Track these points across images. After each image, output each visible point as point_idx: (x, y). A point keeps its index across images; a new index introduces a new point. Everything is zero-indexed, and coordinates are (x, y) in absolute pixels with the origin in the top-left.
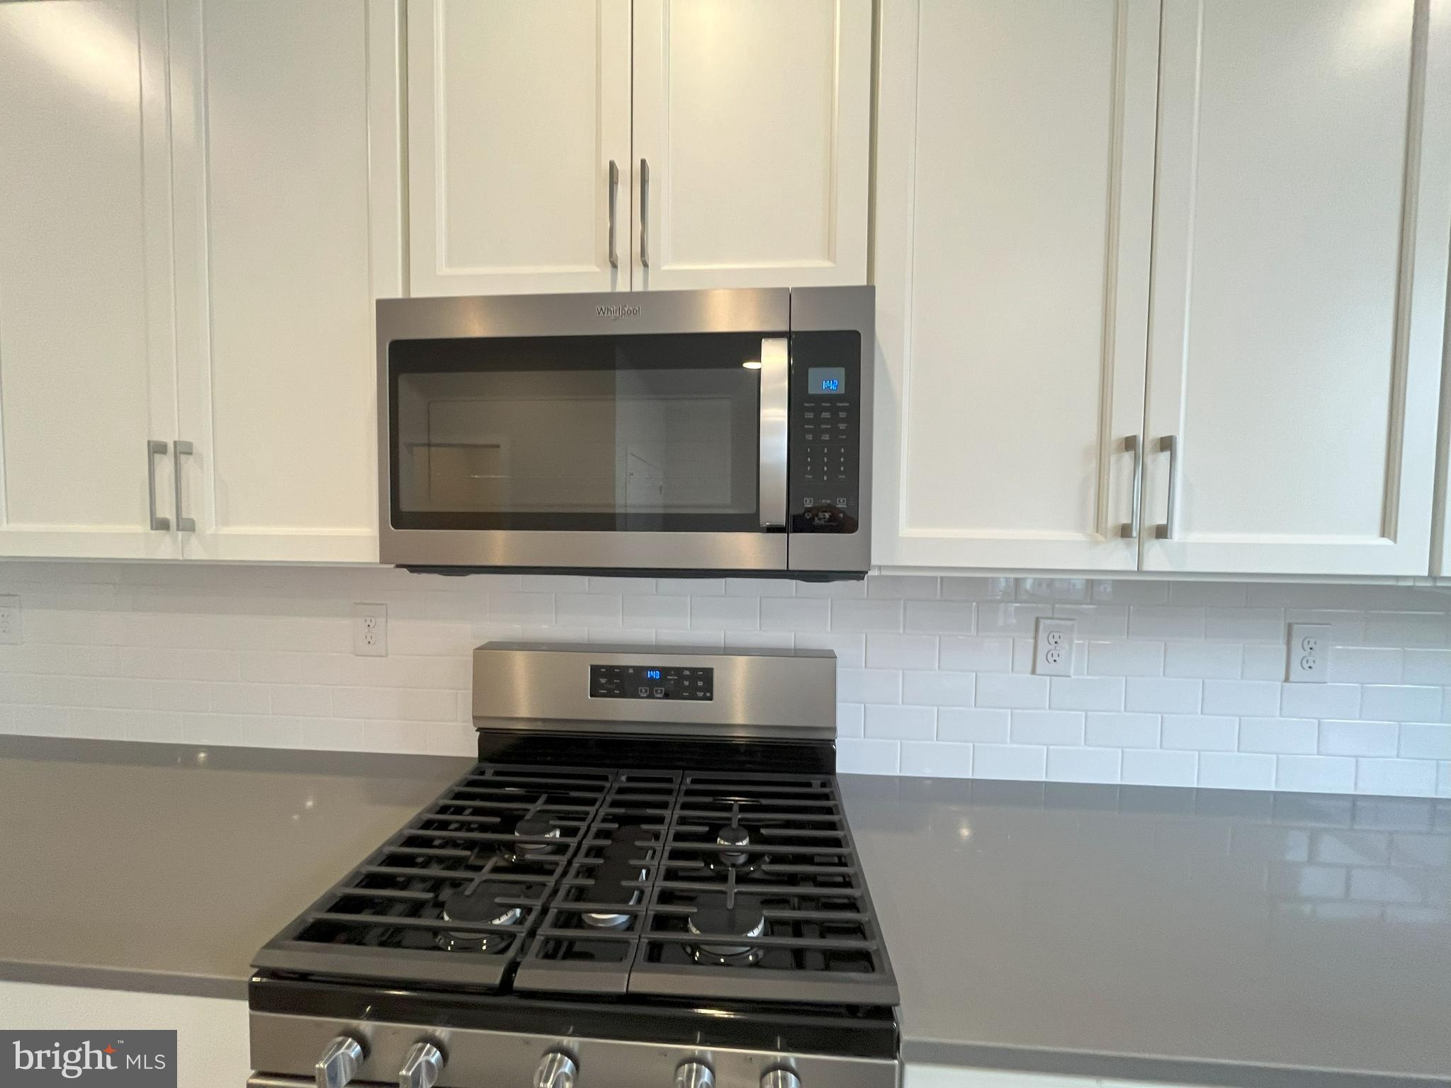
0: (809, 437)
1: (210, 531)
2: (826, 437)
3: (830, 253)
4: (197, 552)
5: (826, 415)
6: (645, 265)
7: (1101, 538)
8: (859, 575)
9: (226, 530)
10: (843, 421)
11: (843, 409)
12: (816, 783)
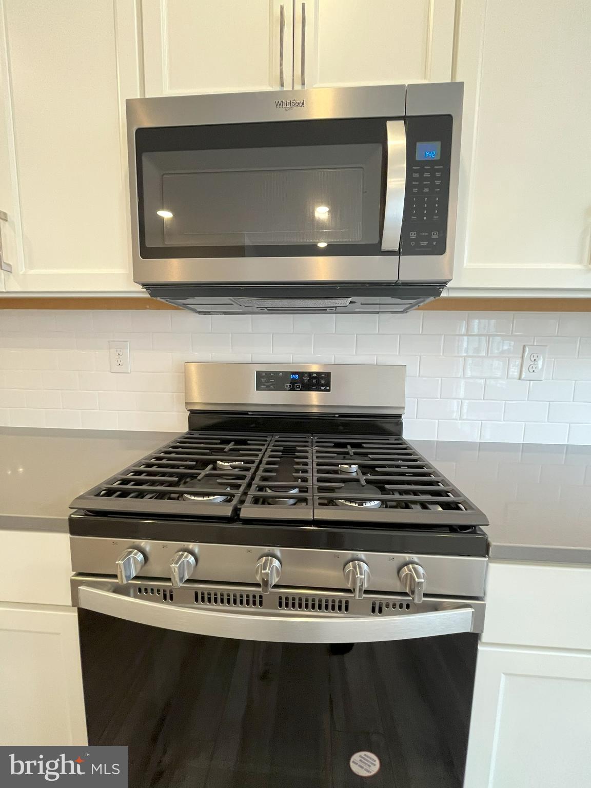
1: (21, 273)
2: (426, 190)
3: (425, 73)
4: (14, 286)
5: (427, 175)
9: (32, 271)
10: (438, 178)
11: (438, 170)
12: (392, 439)
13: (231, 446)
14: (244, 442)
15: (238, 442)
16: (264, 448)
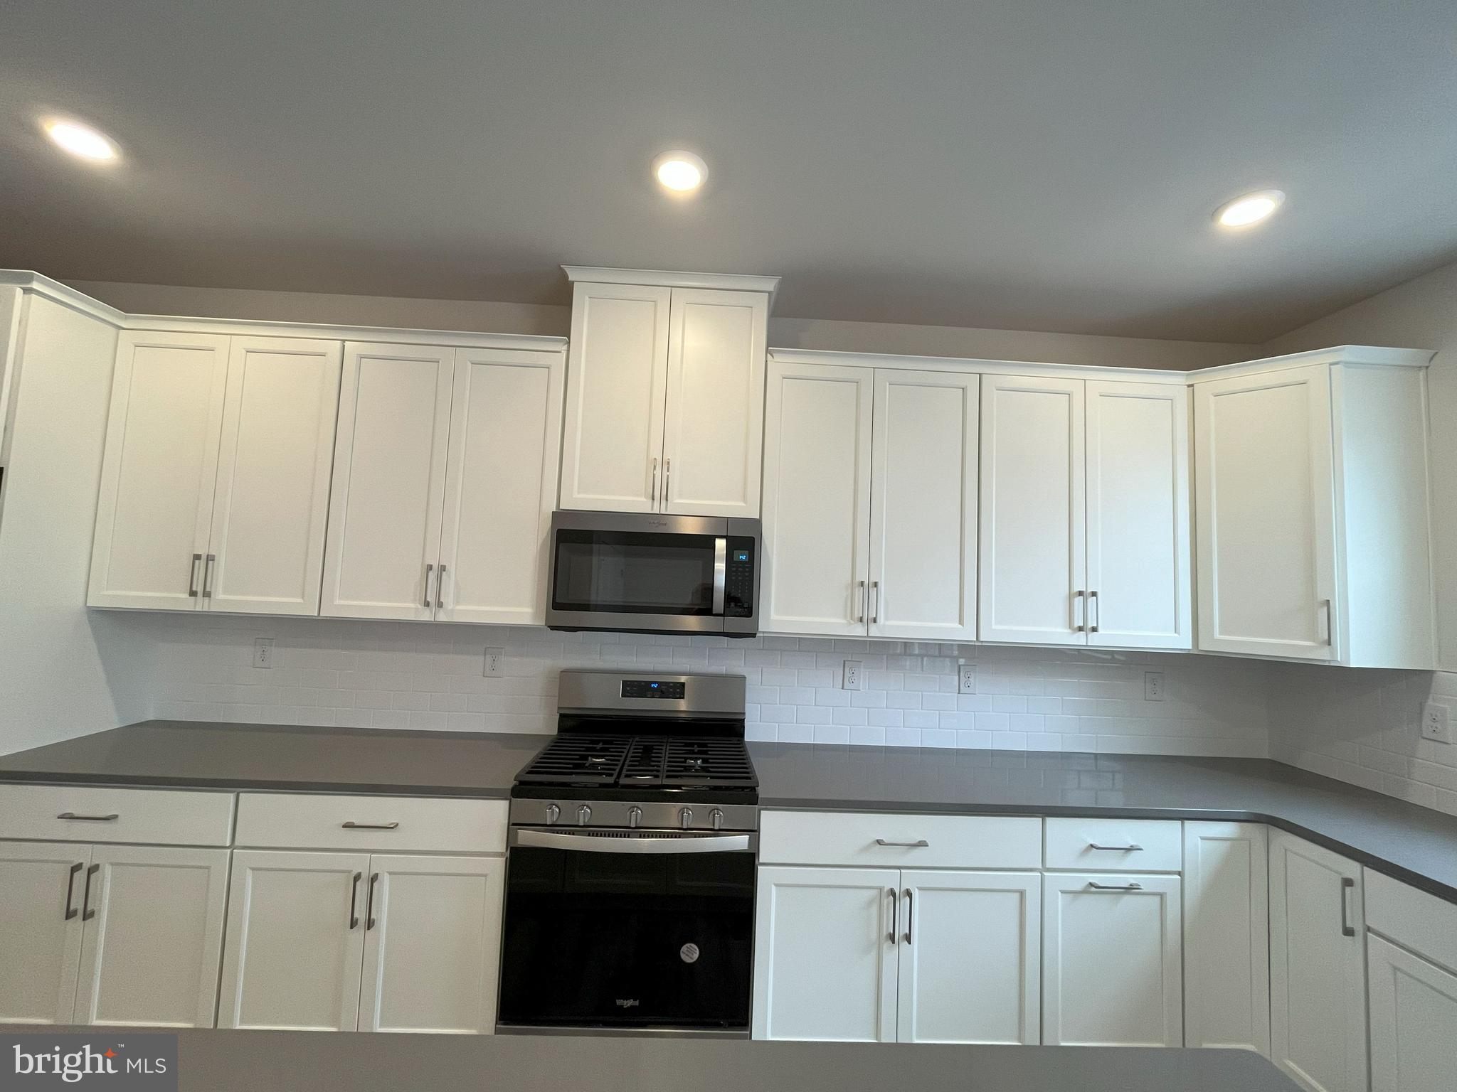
0: (734, 578)
1: (450, 608)
2: (740, 578)
3: (745, 499)
4: (442, 617)
5: (741, 569)
6: (667, 500)
7: (852, 622)
8: (754, 635)
9: (459, 607)
10: (747, 572)
11: (747, 567)
12: (734, 740)
13: (601, 745)
14: (611, 742)
15: (605, 742)
16: (628, 747)
